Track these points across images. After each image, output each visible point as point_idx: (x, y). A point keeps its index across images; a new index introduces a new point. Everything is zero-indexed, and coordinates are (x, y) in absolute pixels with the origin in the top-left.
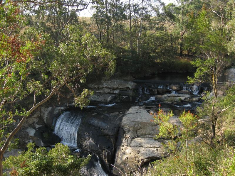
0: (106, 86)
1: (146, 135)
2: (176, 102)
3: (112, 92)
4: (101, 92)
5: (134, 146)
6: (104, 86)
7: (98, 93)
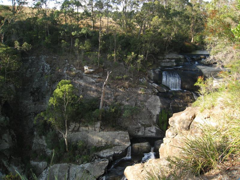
3: (170, 61)
6: (167, 57)
7: (164, 62)
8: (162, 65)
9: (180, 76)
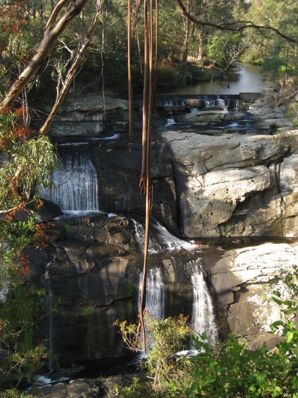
0: (79, 107)
1: (223, 165)
2: (213, 122)
3: (87, 118)
4: (71, 120)
5: (214, 184)
6: (76, 109)
7: (65, 123)
8: (58, 132)
9: (97, 169)
